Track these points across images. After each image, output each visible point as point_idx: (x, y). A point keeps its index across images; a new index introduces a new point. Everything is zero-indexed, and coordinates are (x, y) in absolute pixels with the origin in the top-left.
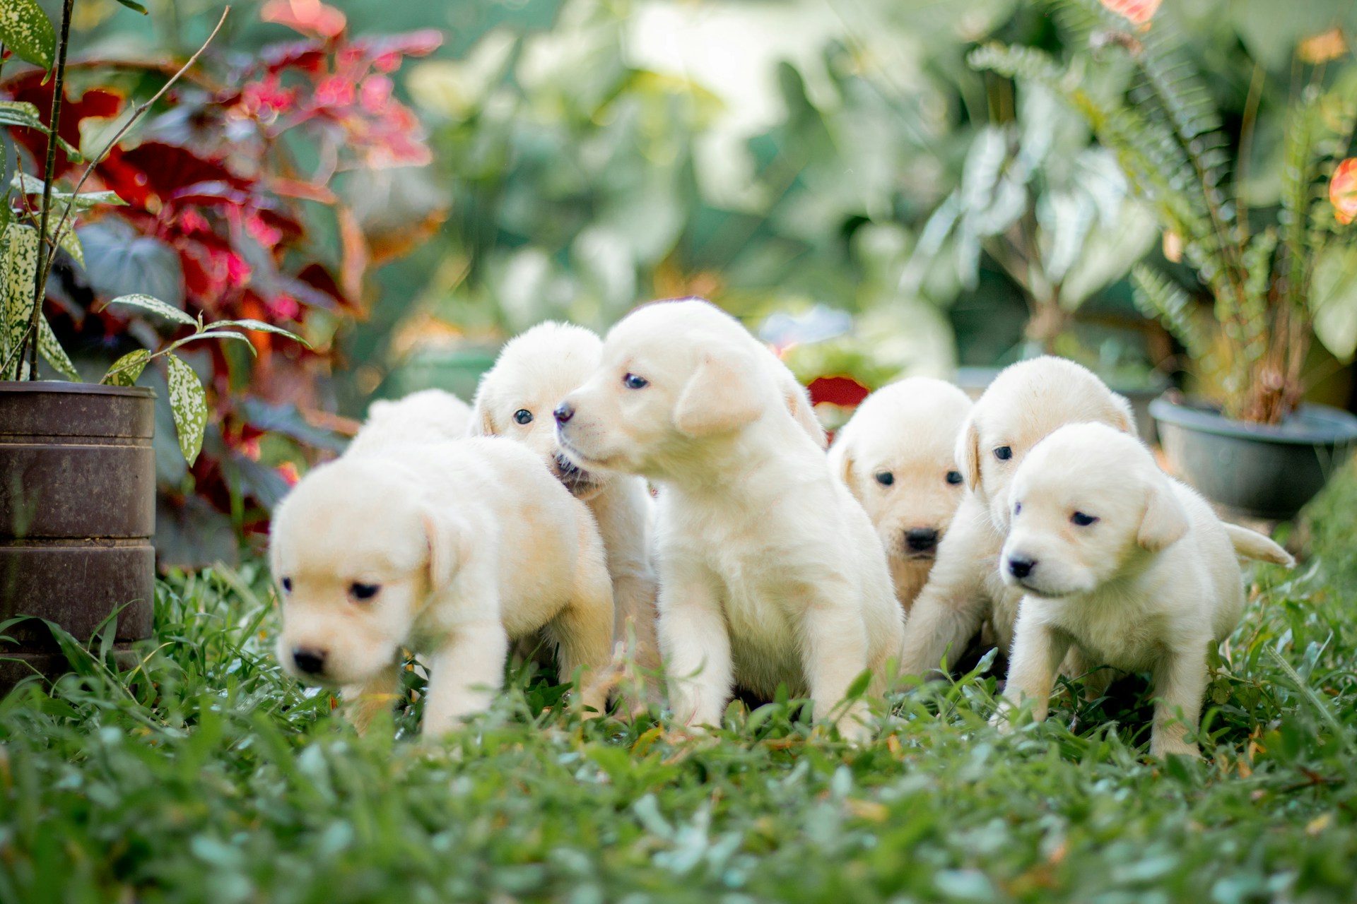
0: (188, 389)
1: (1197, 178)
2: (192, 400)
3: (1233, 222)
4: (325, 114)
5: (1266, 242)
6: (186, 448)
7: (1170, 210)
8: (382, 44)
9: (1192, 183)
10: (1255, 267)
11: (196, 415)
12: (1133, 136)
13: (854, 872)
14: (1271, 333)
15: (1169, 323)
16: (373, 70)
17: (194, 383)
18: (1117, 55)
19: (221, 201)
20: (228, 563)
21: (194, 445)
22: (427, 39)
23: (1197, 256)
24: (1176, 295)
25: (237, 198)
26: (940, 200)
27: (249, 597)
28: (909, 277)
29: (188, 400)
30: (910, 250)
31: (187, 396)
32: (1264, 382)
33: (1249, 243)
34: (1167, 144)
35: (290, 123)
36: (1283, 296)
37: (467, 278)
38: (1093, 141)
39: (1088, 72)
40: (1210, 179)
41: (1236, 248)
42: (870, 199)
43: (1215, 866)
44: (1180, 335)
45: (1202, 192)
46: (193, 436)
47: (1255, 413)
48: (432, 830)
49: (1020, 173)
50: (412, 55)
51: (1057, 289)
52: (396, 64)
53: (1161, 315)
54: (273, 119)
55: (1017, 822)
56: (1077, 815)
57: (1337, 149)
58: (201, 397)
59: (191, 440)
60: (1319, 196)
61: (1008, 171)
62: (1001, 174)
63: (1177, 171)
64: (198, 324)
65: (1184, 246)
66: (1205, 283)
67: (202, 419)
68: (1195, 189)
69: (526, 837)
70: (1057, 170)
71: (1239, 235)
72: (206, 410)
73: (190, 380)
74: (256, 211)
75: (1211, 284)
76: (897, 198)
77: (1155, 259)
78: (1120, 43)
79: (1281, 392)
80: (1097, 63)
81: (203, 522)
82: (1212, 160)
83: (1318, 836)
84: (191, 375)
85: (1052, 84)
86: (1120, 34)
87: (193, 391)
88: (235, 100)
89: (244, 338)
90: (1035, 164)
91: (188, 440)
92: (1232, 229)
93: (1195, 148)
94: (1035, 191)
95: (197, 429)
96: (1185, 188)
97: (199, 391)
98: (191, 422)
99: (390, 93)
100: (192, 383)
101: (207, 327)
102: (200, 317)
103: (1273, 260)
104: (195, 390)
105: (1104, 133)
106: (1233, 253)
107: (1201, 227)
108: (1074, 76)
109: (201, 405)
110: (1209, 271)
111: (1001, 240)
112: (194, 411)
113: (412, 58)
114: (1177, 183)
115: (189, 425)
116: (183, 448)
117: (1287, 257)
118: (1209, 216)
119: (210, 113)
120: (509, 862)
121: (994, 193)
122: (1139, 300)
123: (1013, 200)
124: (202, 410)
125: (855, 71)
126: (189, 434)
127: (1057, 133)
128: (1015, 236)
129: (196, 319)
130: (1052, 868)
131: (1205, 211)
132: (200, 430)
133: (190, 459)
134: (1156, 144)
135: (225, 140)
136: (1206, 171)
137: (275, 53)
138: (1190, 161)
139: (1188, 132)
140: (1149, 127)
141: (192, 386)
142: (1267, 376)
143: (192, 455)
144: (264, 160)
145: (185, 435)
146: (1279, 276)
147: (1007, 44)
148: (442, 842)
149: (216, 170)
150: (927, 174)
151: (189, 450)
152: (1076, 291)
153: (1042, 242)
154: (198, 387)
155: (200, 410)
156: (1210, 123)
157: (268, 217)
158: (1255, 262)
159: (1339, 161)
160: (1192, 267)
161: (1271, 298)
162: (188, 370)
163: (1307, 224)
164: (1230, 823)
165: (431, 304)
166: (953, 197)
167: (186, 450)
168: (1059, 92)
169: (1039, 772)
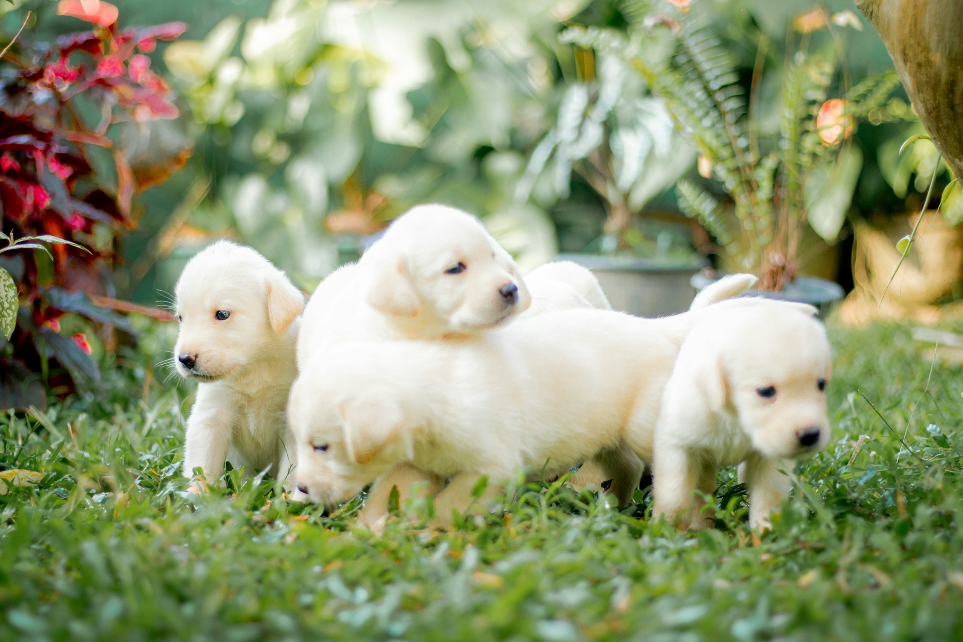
0: (5, 286)
1: (721, 118)
2: (8, 293)
3: (747, 149)
4: (103, 83)
5: (770, 163)
6: (4, 327)
7: (703, 141)
8: (142, 33)
9: (718, 122)
10: (764, 180)
11: (11, 303)
12: (676, 89)
13: (480, 623)
14: (775, 225)
15: (704, 221)
16: (136, 51)
17: (9, 281)
18: (662, 32)
19: (30, 148)
20: (38, 407)
21: (10, 325)
22: (175, 28)
23: (722, 173)
24: (708, 200)
25: (41, 146)
26: (543, 135)
27: (54, 431)
28: (522, 190)
29: (5, 293)
30: (522, 171)
31: (4, 291)
32: (772, 261)
33: (758, 164)
34: (700, 94)
35: (79, 90)
36: (783, 200)
37: (208, 195)
38: (648, 93)
39: (643, 43)
40: (730, 118)
41: (750, 166)
42: (495, 135)
43: (734, 612)
44: (712, 229)
45: (724, 127)
46: (9, 319)
47: (766, 283)
48: (182, 600)
49: (599, 114)
50: (165, 40)
51: (626, 196)
52: (153, 45)
53: (698, 215)
54: (64, 87)
55: (596, 582)
56: (638, 577)
57: (819, 96)
58: (14, 291)
59: (8, 322)
60: (807, 129)
61: (590, 114)
62: (585, 116)
63: (707, 114)
64: (11, 239)
65: (713, 167)
66: (729, 192)
67: (15, 306)
68: (719, 126)
69: (249, 604)
70: (624, 114)
71: (751, 158)
72: (18, 300)
73: (5, 279)
74: (53, 154)
75: (733, 192)
76: (513, 133)
77: (693, 175)
78: (665, 24)
79: (783, 268)
80: (649, 38)
81: (21, 378)
82: (732, 105)
83: (808, 587)
84: (6, 276)
85: (619, 52)
86: (666, 18)
87: (8, 287)
88: (38, 75)
89: (44, 248)
90: (609, 108)
91: (5, 321)
92: (747, 154)
93: (719, 97)
94: (610, 127)
95: (11, 314)
96: (713, 125)
97: (12, 287)
98: (7, 308)
99: (148, 67)
100: (7, 281)
101: (17, 241)
102: (12, 234)
103: (776, 175)
104: (9, 286)
105: (656, 88)
106: (747, 169)
107: (725, 153)
108: (633, 48)
109: (14, 297)
110: (731, 184)
111: (585, 162)
112: (9, 301)
113: (165, 41)
114: (707, 122)
115: (6, 311)
116: (2, 327)
117: (786, 172)
118: (729, 145)
119: (22, 84)
120: (237, 622)
121: (580, 129)
122: (682, 204)
123: (593, 134)
124: (15, 300)
125: (481, 43)
126: (6, 317)
127: (624, 86)
128: (596, 160)
129: (9, 235)
130: (620, 617)
131: (727, 141)
132: (14, 315)
133: (7, 336)
134: (691, 94)
135: (32, 103)
136: (728, 112)
137: (65, 41)
138: (716, 106)
139: (714, 86)
140: (687, 83)
141: (7, 283)
142: (773, 257)
143: (8, 332)
144: (58, 117)
145: (3, 318)
146: (781, 186)
147: (586, 27)
148: (188, 609)
149: (25, 125)
150: (533, 116)
151: (6, 329)
152: (640, 197)
153: (615, 165)
154: (11, 283)
155: (13, 300)
156: (731, 79)
157: (63, 159)
158: (763, 177)
159: (821, 104)
160: (720, 180)
161: (774, 202)
162: (4, 272)
163: (798, 149)
164: (746, 579)
165: (183, 215)
166: (551, 134)
167: (5, 329)
168: (623, 59)
169: (612, 546)
